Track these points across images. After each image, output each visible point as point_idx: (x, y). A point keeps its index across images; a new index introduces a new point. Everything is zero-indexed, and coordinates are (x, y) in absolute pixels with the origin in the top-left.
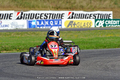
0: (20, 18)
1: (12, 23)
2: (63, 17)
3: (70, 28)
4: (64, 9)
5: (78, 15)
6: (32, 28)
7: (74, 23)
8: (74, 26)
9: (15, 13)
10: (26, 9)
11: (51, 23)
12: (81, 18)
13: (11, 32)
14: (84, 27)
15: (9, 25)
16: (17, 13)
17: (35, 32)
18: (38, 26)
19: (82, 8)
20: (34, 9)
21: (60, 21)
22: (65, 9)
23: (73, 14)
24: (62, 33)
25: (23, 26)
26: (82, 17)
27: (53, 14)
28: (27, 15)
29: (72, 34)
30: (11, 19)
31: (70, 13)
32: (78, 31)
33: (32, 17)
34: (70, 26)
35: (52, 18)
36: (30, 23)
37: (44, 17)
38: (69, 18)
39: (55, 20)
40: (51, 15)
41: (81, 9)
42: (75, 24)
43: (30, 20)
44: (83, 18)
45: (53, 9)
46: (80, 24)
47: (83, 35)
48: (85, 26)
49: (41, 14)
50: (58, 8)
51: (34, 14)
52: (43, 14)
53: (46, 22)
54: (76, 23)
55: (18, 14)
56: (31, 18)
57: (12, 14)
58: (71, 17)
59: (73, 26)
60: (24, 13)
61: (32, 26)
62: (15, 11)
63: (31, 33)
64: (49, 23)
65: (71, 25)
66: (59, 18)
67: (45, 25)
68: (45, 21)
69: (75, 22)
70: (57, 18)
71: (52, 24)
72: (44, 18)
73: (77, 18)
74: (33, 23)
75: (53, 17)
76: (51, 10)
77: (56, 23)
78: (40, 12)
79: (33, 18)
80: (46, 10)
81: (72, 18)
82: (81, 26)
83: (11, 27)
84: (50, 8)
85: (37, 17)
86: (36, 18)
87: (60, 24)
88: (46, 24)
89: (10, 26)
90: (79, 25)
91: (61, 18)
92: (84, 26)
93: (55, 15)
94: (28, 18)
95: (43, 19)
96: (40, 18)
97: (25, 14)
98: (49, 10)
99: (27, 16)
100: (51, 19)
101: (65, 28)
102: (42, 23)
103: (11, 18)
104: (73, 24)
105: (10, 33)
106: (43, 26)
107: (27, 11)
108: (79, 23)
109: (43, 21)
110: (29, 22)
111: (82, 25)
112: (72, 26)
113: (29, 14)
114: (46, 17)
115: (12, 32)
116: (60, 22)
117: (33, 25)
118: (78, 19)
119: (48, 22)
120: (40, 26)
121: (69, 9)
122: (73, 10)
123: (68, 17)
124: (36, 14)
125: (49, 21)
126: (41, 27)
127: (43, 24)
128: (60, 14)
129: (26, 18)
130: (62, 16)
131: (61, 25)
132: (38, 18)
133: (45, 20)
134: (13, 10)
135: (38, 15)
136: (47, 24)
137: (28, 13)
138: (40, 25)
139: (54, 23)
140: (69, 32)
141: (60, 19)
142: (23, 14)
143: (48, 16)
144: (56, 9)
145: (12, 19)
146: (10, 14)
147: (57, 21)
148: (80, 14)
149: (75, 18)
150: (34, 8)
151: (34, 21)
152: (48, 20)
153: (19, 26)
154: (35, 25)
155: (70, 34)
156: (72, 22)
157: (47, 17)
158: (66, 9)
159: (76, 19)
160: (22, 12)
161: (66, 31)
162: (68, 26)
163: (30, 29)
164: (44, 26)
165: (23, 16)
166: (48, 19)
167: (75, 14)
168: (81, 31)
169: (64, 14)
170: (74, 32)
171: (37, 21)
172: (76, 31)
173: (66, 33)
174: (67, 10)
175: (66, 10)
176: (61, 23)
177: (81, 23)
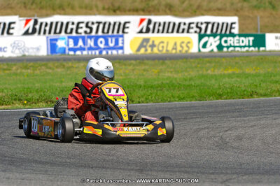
0: (30, 31)
1: (14, 43)
2: (126, 30)
3: (142, 54)
4: (129, 11)
5: (162, 24)
6: (58, 54)
7: (151, 43)
8: (152, 50)
9: (20, 20)
10: (44, 12)
11: (101, 42)
12: (168, 32)
13: (10, 63)
14: (174, 51)
15: (6, 48)
16: (24, 22)
17: (65, 63)
18: (70, 49)
19: (170, 9)
20: (63, 12)
21: (120, 39)
22: (131, 13)
23: (150, 22)
24: (125, 65)
25: (38, 49)
26: (170, 30)
27: (105, 23)
28: (46, 25)
29: (146, 67)
30: (12, 34)
31: (142, 21)
32: (161, 61)
33: (58, 31)
34: (142, 51)
35: (103, 32)
36: (54, 42)
37: (85, 29)
38: (141, 32)
39: (110, 36)
40: (101, 26)
41: (168, 11)
42: (153, 46)
43: (53, 36)
44: (172, 32)
45: (105, 12)
46: (165, 45)
47: (172, 70)
48: (176, 49)
49: (79, 23)
50: (115, 10)
51: (62, 24)
52: (83, 23)
53: (89, 41)
54: (156, 43)
55: (26, 24)
56: (55, 33)
57: (14, 23)
58: (144, 30)
59: (149, 50)
60: (40, 20)
61: (57, 50)
62: (20, 16)
63: (56, 65)
64: (96, 43)
65: (145, 47)
66: (118, 32)
67: (86, 47)
68: (86, 38)
69: (153, 42)
70: (113, 32)
71: (102, 46)
72: (86, 32)
73: (158, 32)
74: (61, 44)
75: (106, 31)
76: (100, 14)
77: (112, 42)
78: (76, 19)
79: (60, 32)
80: (90, 14)
81: (148, 30)
82: (167, 51)
83: (12, 52)
84: (97, 10)
85: (69, 31)
86: (66, 32)
87: (120, 45)
88: (89, 46)
89: (9, 49)
90: (163, 47)
91: (123, 32)
92: (173, 49)
93: (110, 24)
94: (50, 33)
95: (83, 34)
96: (77, 32)
97: (41, 24)
98: (95, 15)
99: (48, 28)
100: (100, 33)
101: (131, 54)
102: (80, 43)
103: (11, 31)
104: (150, 46)
105: (8, 65)
106: (82, 49)
107: (47, 16)
108: (163, 42)
109: (83, 38)
110: (51, 40)
111: (170, 48)
112: (146, 50)
113: (52, 23)
114: (88, 30)
115: (13, 63)
116: (120, 41)
117: (60, 48)
118: (160, 35)
119: (93, 40)
120: (75, 50)
121: (142, 13)
122: (149, 13)
123: (139, 30)
124: (68, 23)
125: (97, 38)
126: (78, 53)
127: (83, 46)
128: (120, 24)
129: (45, 33)
130: (124, 28)
131: (122, 48)
132: (71, 32)
133: (86, 35)
134: (15, 14)
135: (70, 26)
136: (92, 44)
137: (48, 20)
138: (76, 47)
139: (107, 43)
140: (140, 63)
141: (121, 33)
142: (39, 24)
143: (94, 27)
144: (112, 12)
145: (14, 34)
146: (10, 24)
147: (114, 40)
148: (165, 23)
149: (153, 32)
150: (63, 9)
151: (63, 39)
152: (93, 37)
153: (28, 49)
154: (65, 49)
155: (143, 67)
156: (147, 40)
157: (91, 29)
158: (135, 11)
159: (155, 35)
160: (36, 18)
161: (133, 62)
162: (139, 50)
163: (54, 56)
164: (84, 49)
165: (37, 27)
166: (93, 33)
167: (155, 23)
168: (166, 62)
169: (129, 22)
170: (150, 62)
171: (69, 37)
172: (157, 61)
173: (134, 65)
174: (135, 13)
175: (133, 15)
176: (123, 43)
177: (168, 43)
